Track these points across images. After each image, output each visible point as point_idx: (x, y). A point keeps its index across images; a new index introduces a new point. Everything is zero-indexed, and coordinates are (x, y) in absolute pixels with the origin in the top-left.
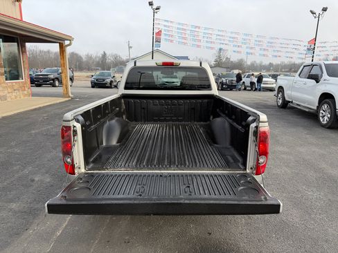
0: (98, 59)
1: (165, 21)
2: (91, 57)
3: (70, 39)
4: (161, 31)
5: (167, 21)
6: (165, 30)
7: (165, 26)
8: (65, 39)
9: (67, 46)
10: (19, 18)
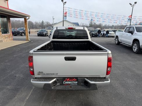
0: (40, 24)
2: (37, 23)
3: (29, 16)
4: (66, 12)
5: (69, 8)
6: (68, 12)
7: (68, 10)
8: (26, 17)
9: (28, 19)
10: (7, 8)
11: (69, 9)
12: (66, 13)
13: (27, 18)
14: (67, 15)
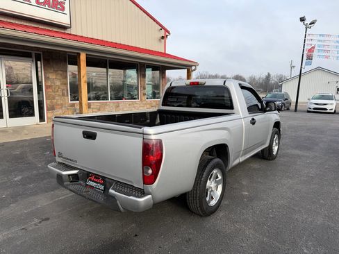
1: (320, 35)
4: (314, 47)
5: (323, 35)
6: (319, 46)
7: (319, 41)
8: (191, 66)
9: (193, 71)
10: (163, 52)
11: (321, 38)
12: (311, 50)
13: (193, 68)
14: (315, 54)
